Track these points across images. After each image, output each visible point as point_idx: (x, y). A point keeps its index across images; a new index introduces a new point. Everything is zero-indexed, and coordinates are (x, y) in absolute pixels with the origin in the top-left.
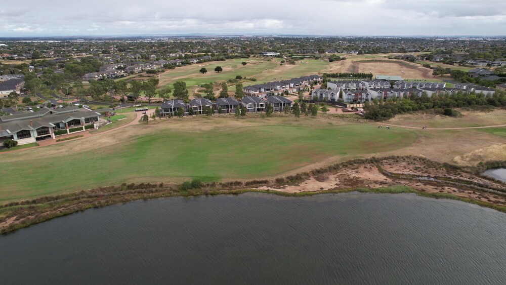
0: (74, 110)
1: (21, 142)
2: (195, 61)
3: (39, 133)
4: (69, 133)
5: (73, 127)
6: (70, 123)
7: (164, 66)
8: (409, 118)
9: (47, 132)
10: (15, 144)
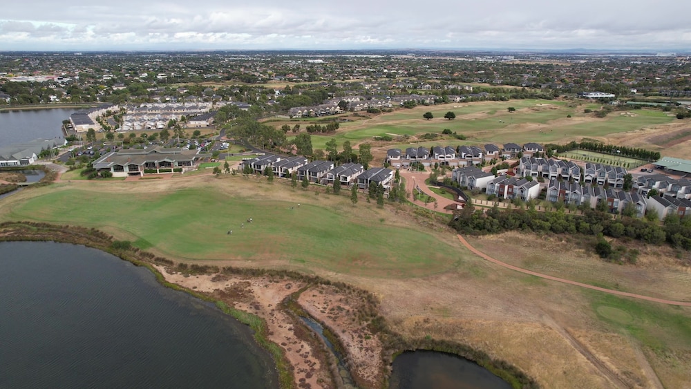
0: (174, 152)
1: (116, 174)
2: (458, 99)
3: (130, 169)
4: (158, 173)
5: (163, 168)
6: (161, 164)
7: (405, 103)
8: (518, 241)
9: (137, 169)
10: (110, 176)
